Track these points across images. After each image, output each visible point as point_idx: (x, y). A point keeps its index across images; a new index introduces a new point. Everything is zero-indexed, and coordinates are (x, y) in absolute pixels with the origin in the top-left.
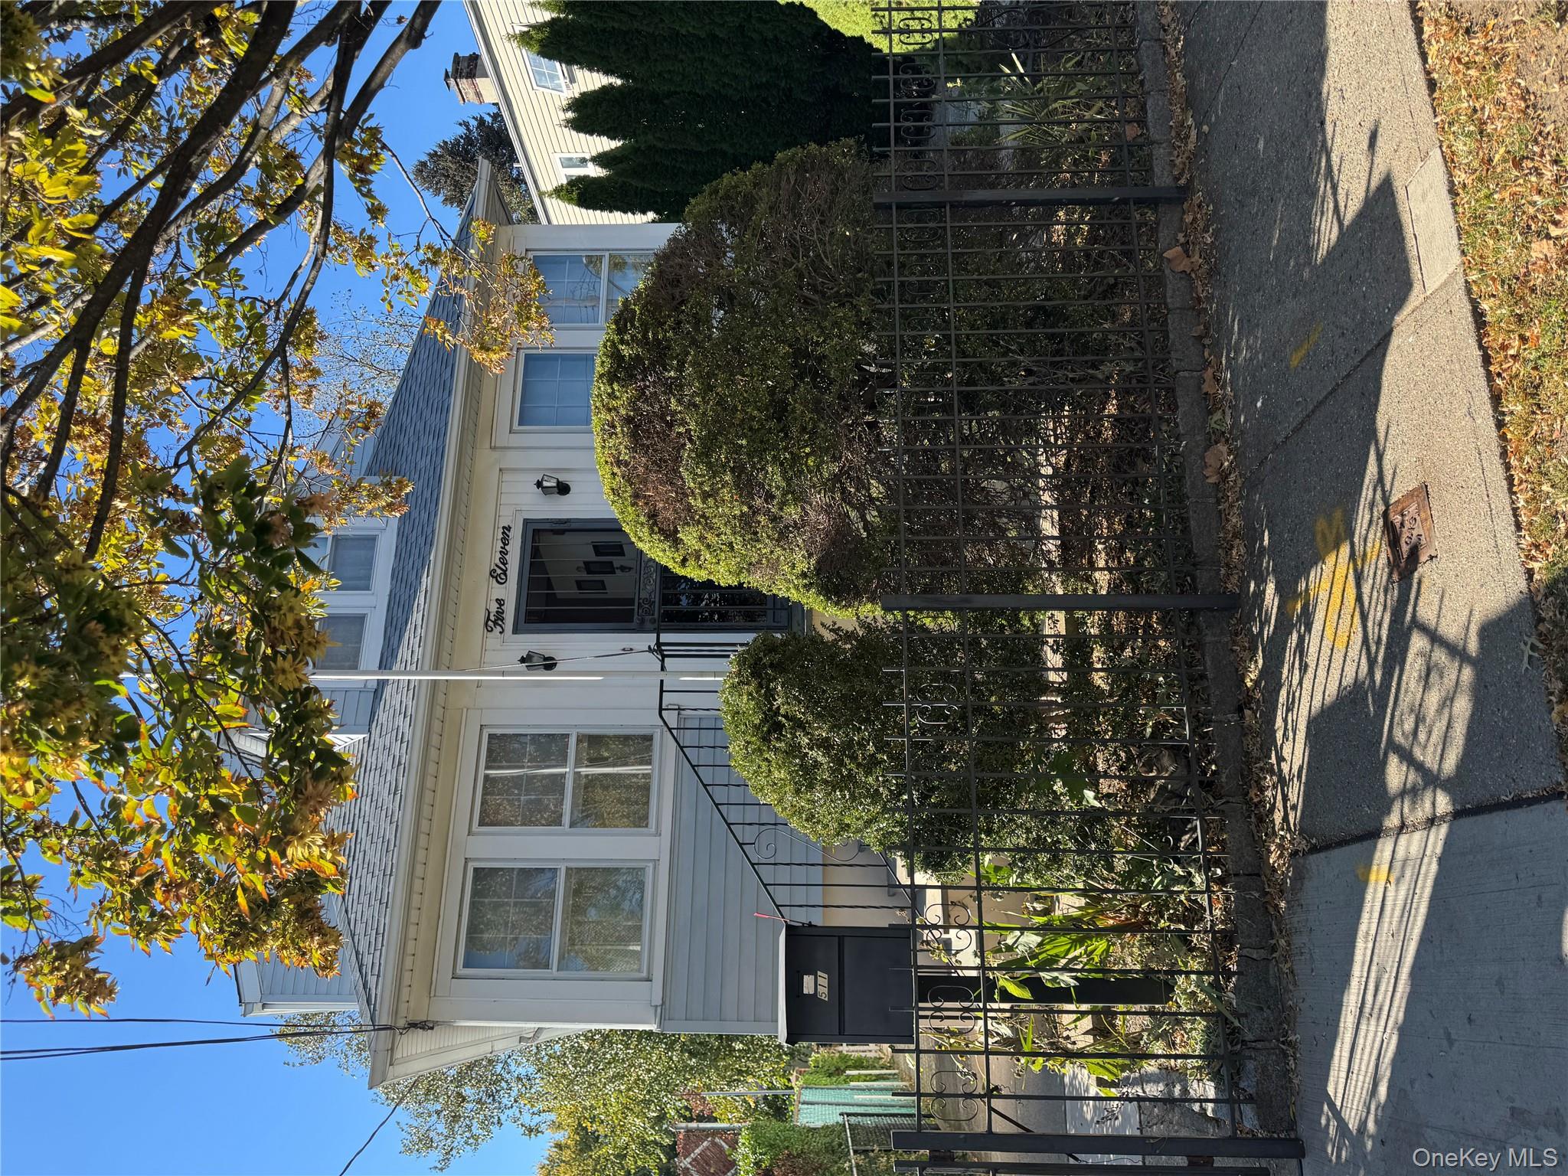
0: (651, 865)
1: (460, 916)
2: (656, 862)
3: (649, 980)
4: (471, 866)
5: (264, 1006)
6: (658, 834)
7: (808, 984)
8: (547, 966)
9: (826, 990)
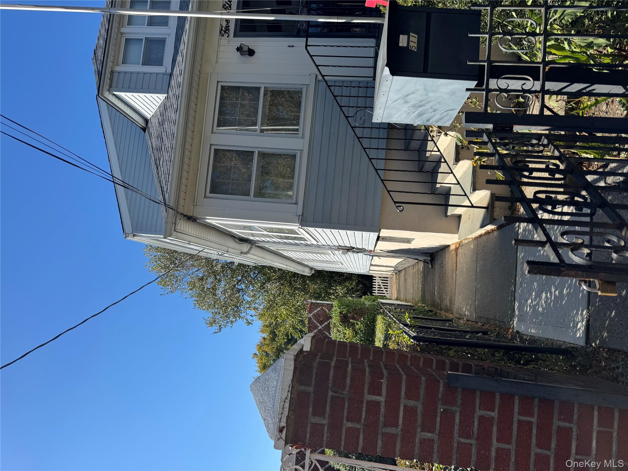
0: (299, 152)
1: (208, 170)
2: (301, 151)
3: (296, 204)
4: (213, 148)
5: (134, 235)
6: (303, 137)
7: (403, 41)
8: (248, 195)
9: (416, 45)
